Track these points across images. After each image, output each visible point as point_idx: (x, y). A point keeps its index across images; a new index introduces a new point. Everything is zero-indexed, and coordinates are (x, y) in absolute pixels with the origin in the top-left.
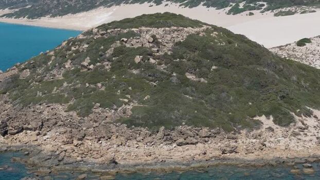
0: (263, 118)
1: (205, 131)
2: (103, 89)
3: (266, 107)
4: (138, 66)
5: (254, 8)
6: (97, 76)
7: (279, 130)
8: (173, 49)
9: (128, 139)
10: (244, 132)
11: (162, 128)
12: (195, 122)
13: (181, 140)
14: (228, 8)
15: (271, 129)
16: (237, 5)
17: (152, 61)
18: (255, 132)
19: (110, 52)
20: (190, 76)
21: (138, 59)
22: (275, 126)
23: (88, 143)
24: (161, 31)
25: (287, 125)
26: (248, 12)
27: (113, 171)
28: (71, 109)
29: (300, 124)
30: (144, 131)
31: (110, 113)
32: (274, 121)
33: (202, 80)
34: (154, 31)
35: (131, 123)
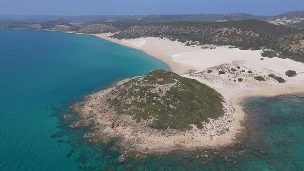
0: (193, 125)
1: (175, 131)
2: (144, 111)
3: (194, 121)
4: (154, 101)
5: (194, 44)
6: (142, 105)
7: (198, 130)
8: (166, 94)
9: (151, 133)
10: (187, 131)
11: (162, 130)
12: (172, 127)
13: (167, 135)
14: (186, 43)
15: (196, 130)
16: (189, 42)
17: (159, 99)
18: (191, 131)
19: (146, 94)
20: (171, 106)
21: (155, 98)
22: (197, 129)
23: (139, 134)
24: (162, 86)
25: (201, 129)
26: (192, 45)
27: (147, 153)
28: (134, 118)
29: (205, 129)
30: (157, 130)
31: (146, 122)
32: (197, 127)
33: (175, 107)
34: (160, 86)
35: (152, 127)
